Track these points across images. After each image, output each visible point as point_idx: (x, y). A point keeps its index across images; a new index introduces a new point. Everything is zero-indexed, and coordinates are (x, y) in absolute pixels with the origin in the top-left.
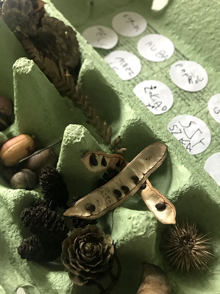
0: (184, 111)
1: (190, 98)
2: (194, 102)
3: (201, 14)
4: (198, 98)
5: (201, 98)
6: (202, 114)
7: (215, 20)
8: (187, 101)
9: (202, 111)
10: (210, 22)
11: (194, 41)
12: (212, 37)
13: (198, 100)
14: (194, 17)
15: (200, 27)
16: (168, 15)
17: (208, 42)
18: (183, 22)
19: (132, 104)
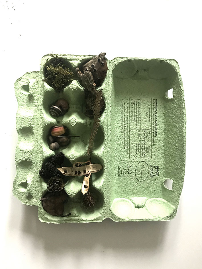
0: (132, 155)
1: (140, 151)
2: (140, 153)
3: (176, 120)
4: (143, 153)
5: (145, 154)
6: (137, 161)
7: (178, 129)
8: (138, 151)
9: (139, 160)
10: (176, 127)
11: (167, 126)
12: (172, 133)
13: (142, 154)
14: (173, 118)
15: (172, 124)
16: (168, 103)
17: (170, 133)
18: (169, 114)
19: (106, 146)
